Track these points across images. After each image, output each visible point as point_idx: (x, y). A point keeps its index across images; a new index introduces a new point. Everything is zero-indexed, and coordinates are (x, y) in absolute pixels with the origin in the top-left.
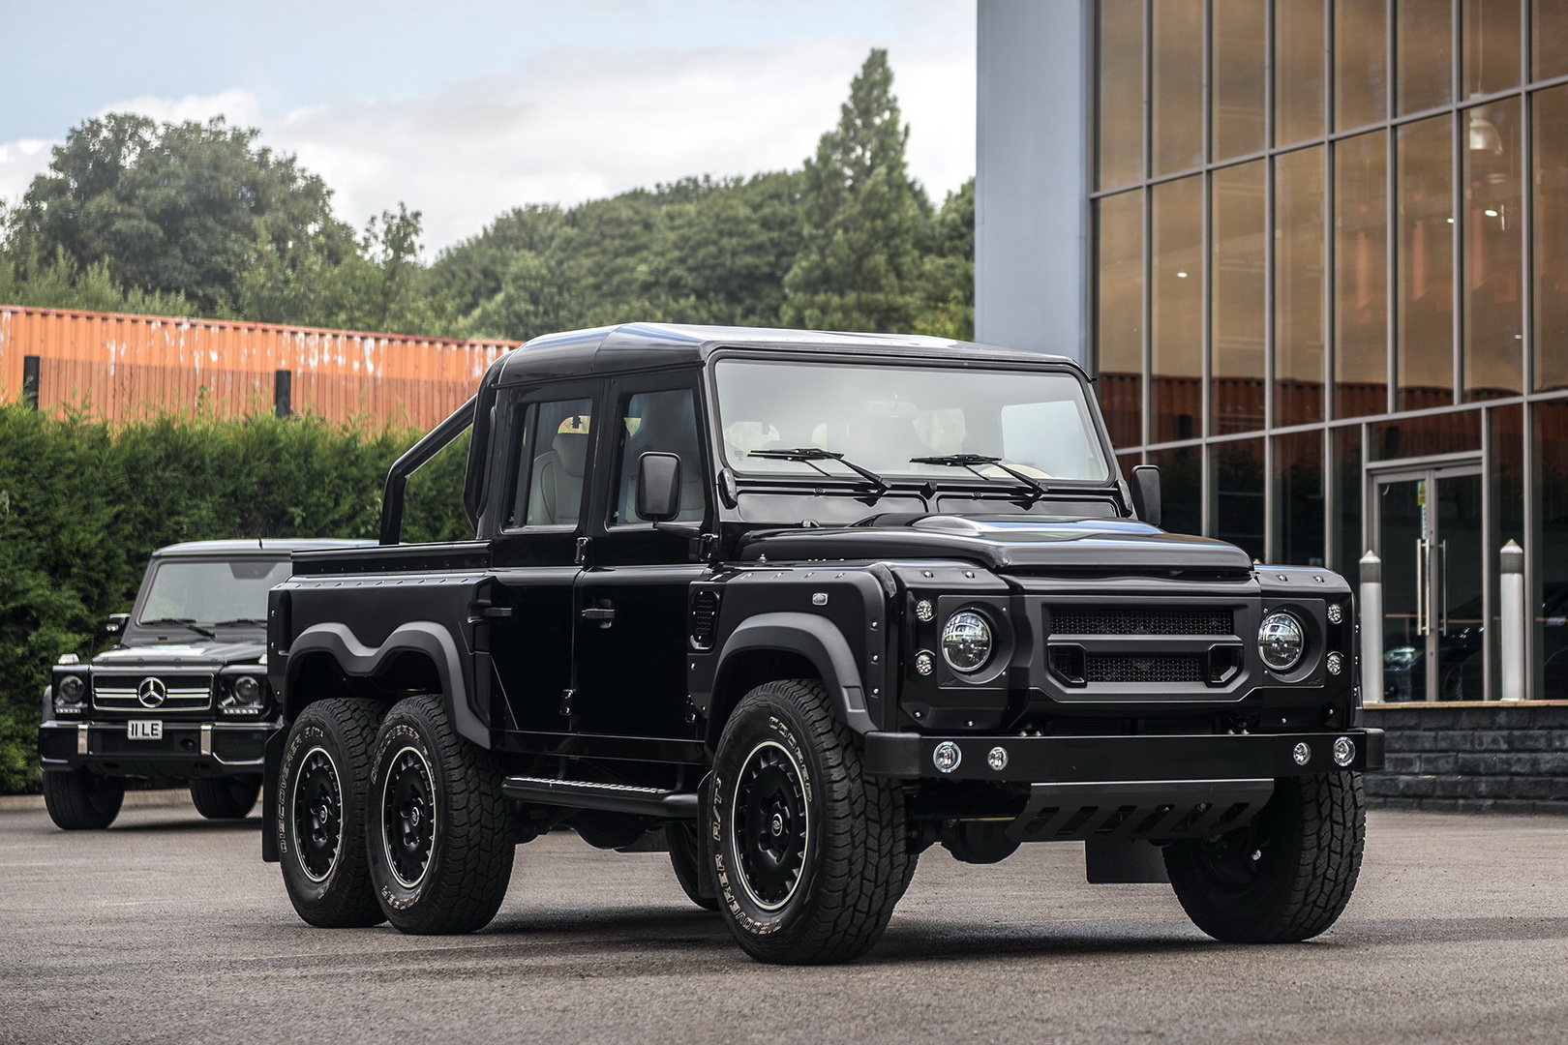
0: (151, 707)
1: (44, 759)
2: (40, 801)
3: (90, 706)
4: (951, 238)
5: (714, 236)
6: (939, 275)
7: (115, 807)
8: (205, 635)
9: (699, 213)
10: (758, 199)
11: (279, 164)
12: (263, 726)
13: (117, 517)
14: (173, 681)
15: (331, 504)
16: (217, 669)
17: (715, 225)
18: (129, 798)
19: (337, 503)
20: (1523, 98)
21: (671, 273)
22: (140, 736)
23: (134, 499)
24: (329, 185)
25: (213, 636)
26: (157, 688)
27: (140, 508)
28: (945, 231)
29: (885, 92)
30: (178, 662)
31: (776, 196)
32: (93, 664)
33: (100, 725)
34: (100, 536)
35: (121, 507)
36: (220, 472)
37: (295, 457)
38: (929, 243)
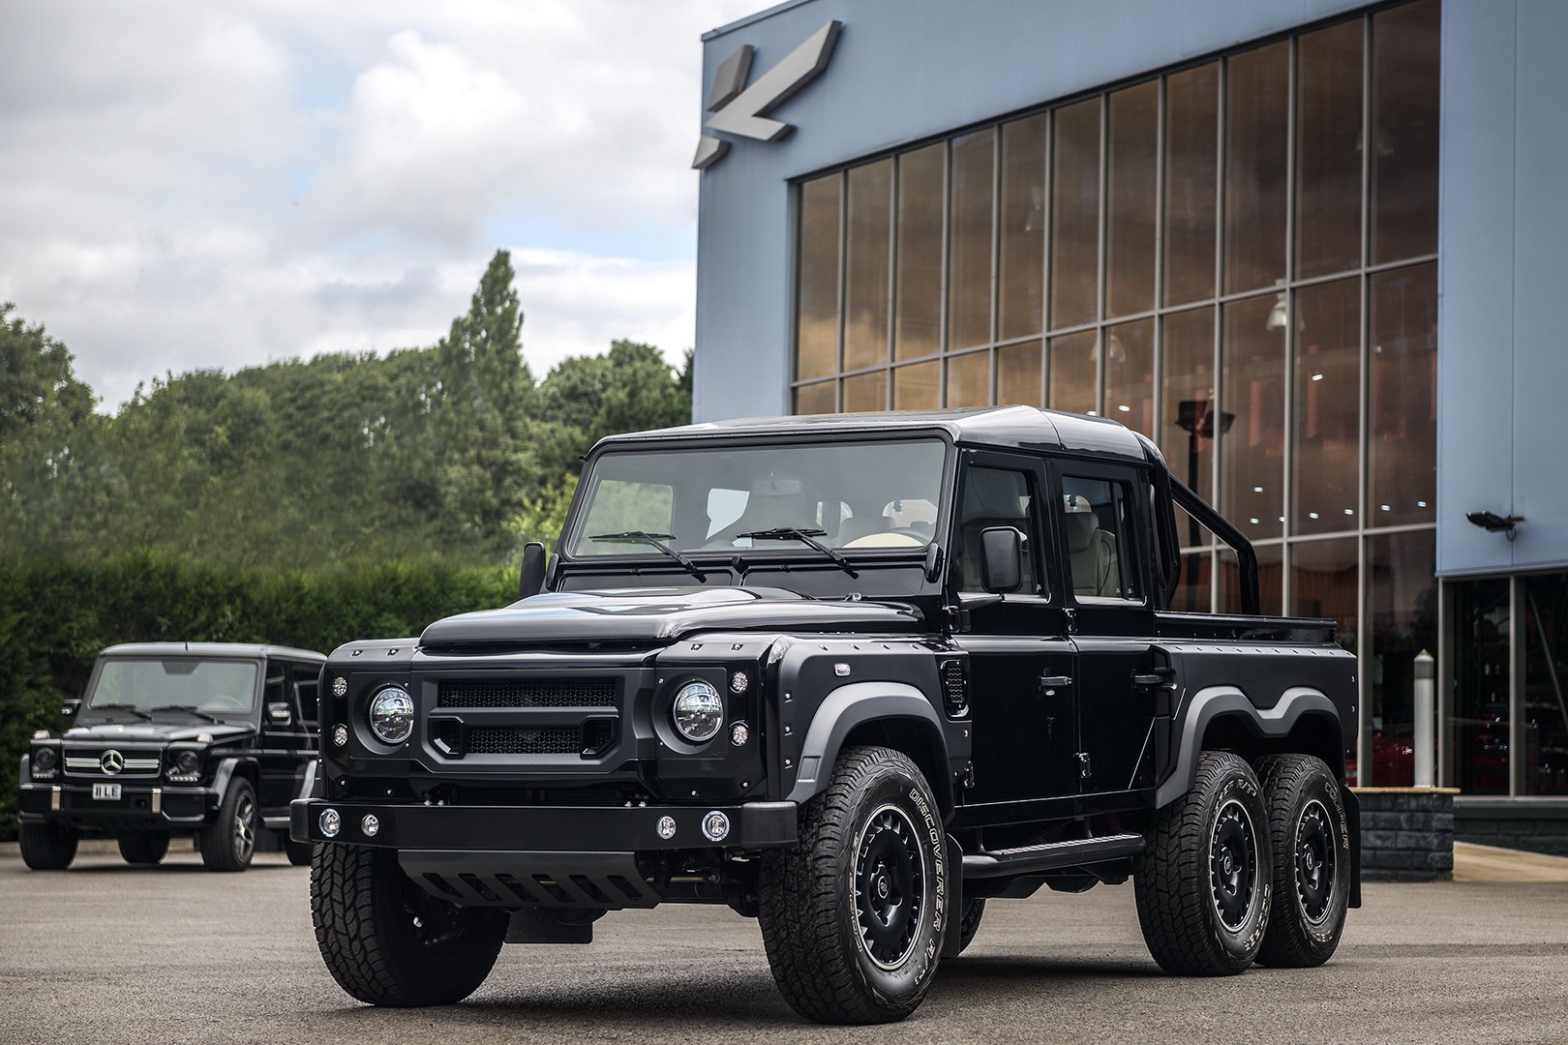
0: (110, 773)
1: (23, 813)
2: (16, 847)
3: (62, 773)
4: (552, 408)
5: (358, 400)
6: (545, 437)
7: (71, 853)
8: (143, 718)
9: (346, 381)
10: (395, 371)
11: (30, 333)
12: (202, 790)
13: (22, 621)
14: (128, 754)
15: (191, 616)
16: (165, 744)
17: (358, 392)
18: (82, 845)
19: (195, 615)
20: (1156, 320)
21: (321, 431)
22: (103, 796)
23: (36, 608)
24: (71, 351)
25: (150, 719)
26: (116, 759)
27: (40, 615)
28: (547, 402)
29: (506, 287)
30: (132, 739)
31: (410, 368)
32: (64, 739)
33: (68, 788)
34: (8, 636)
35: (24, 614)
36: (104, 587)
37: (163, 577)
38: (535, 411)
